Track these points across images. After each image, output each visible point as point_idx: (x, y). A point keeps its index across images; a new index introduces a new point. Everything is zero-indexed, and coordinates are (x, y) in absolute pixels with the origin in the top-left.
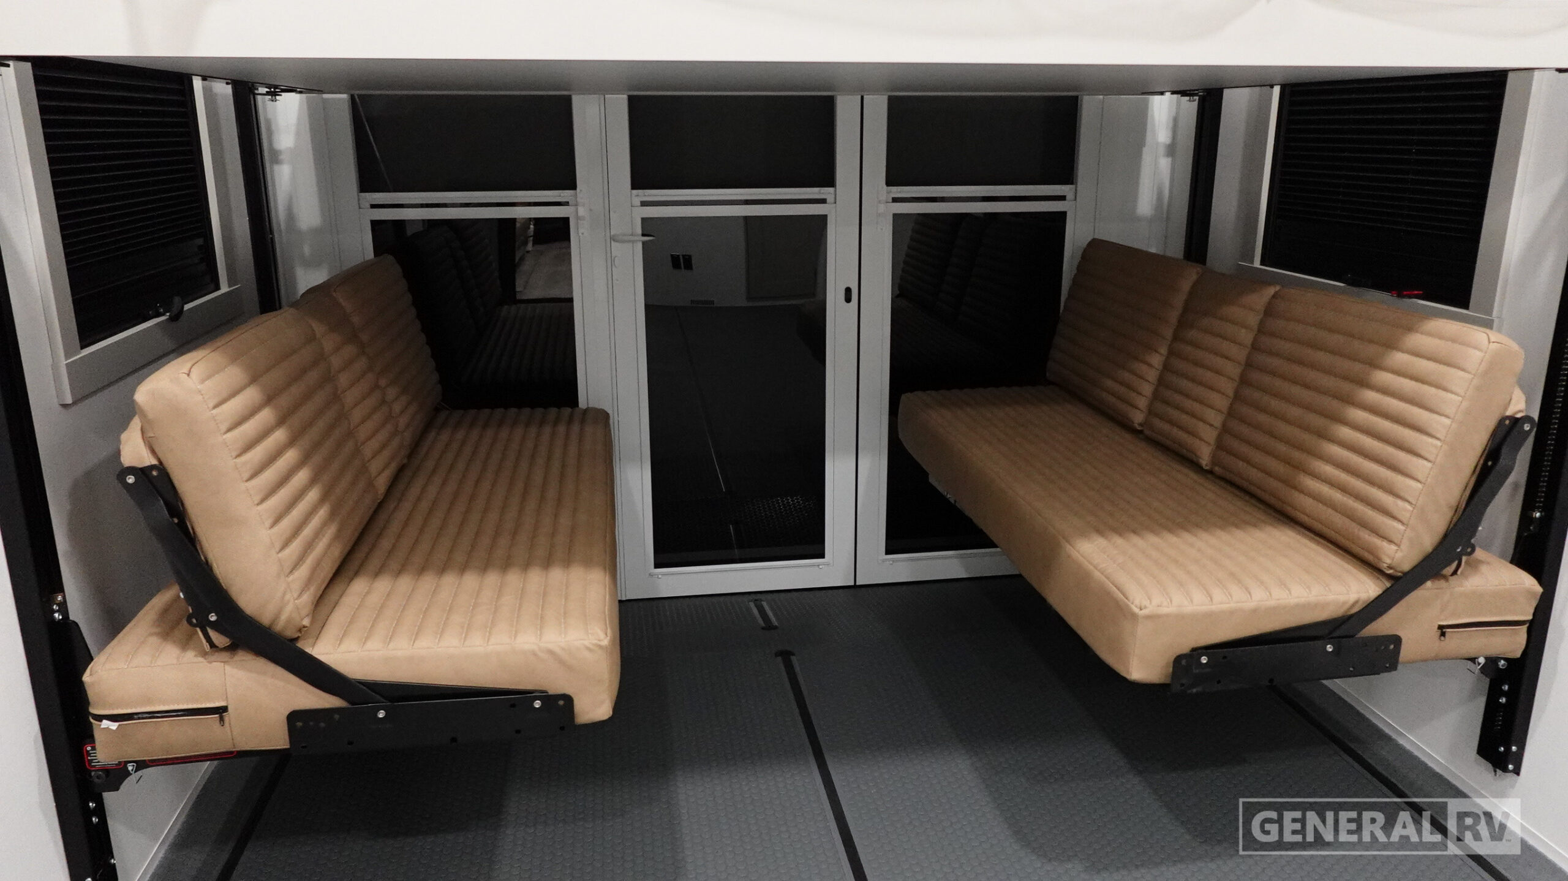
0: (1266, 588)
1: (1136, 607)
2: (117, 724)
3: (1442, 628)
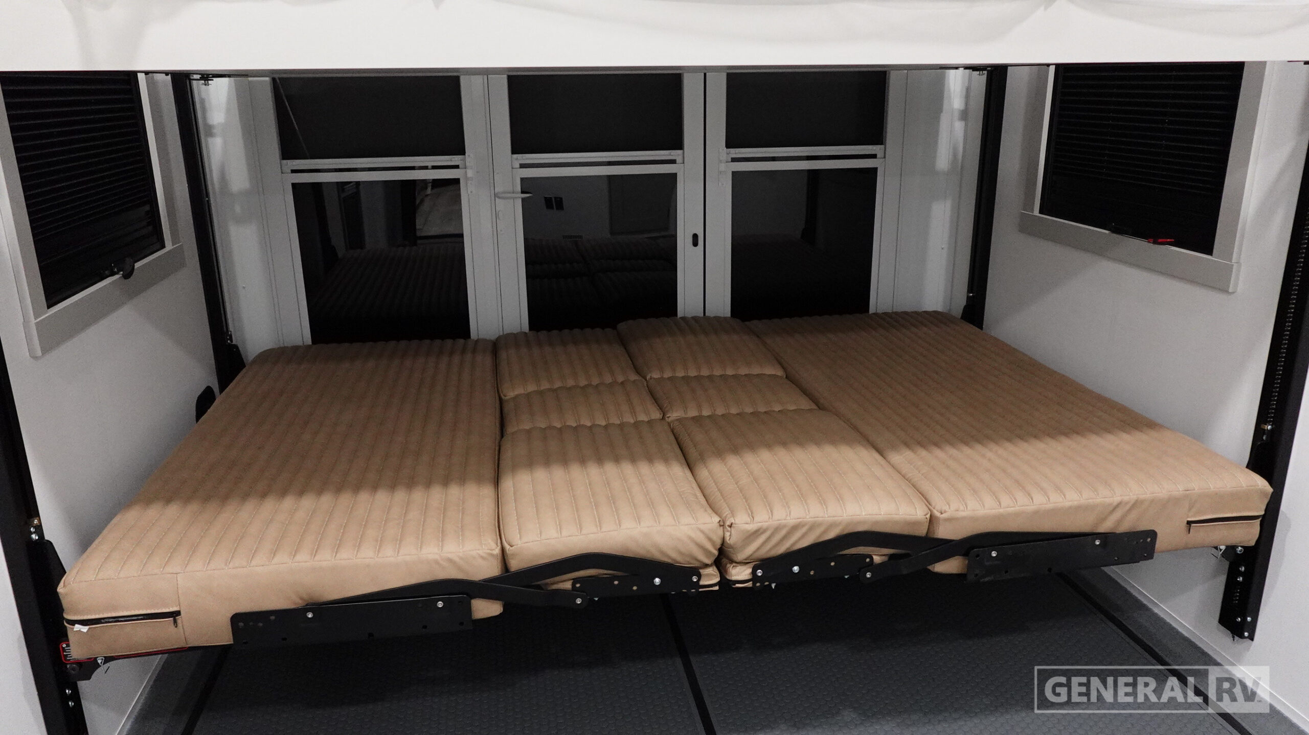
0: (1046, 493)
1: (937, 511)
2: (87, 627)
3: (1189, 523)
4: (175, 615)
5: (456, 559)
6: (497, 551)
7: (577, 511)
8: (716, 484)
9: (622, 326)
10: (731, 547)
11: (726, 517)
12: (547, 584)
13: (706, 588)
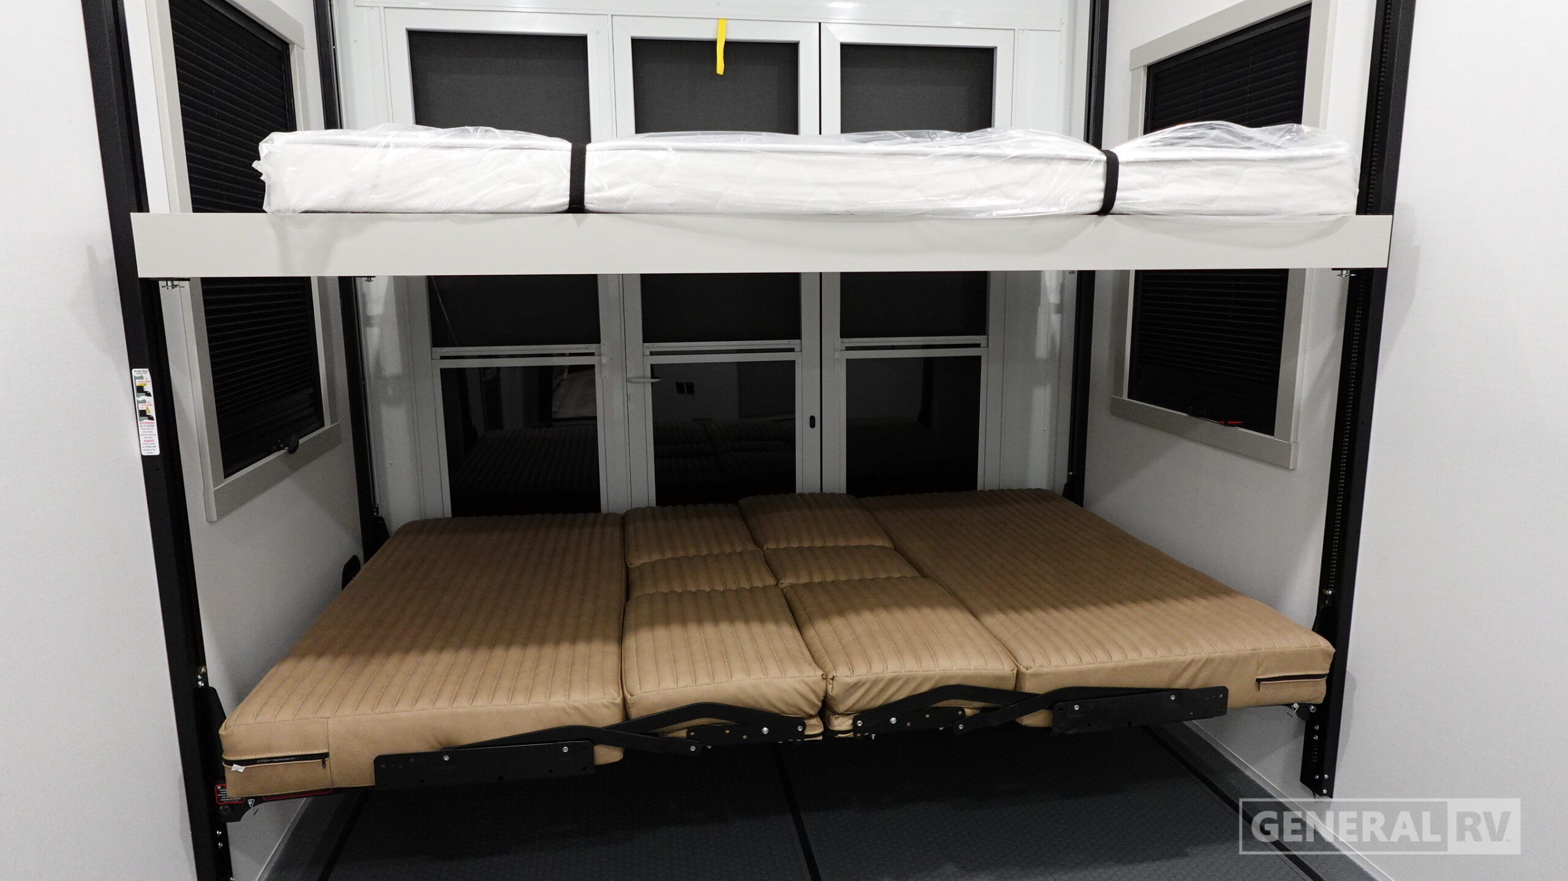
0: (1123, 652)
1: (1024, 667)
2: (244, 767)
3: (1259, 681)
4: (324, 756)
5: (582, 707)
6: (619, 700)
7: (693, 665)
8: (821, 643)
9: (742, 502)
10: (833, 698)
11: (828, 671)
12: (663, 732)
13: (812, 737)
